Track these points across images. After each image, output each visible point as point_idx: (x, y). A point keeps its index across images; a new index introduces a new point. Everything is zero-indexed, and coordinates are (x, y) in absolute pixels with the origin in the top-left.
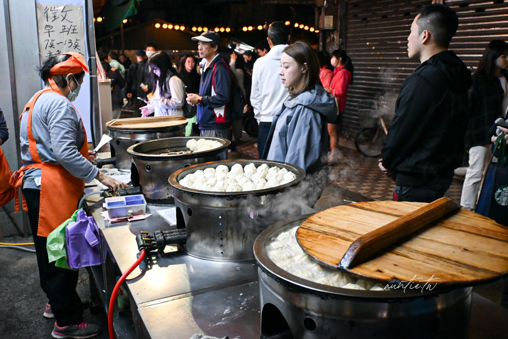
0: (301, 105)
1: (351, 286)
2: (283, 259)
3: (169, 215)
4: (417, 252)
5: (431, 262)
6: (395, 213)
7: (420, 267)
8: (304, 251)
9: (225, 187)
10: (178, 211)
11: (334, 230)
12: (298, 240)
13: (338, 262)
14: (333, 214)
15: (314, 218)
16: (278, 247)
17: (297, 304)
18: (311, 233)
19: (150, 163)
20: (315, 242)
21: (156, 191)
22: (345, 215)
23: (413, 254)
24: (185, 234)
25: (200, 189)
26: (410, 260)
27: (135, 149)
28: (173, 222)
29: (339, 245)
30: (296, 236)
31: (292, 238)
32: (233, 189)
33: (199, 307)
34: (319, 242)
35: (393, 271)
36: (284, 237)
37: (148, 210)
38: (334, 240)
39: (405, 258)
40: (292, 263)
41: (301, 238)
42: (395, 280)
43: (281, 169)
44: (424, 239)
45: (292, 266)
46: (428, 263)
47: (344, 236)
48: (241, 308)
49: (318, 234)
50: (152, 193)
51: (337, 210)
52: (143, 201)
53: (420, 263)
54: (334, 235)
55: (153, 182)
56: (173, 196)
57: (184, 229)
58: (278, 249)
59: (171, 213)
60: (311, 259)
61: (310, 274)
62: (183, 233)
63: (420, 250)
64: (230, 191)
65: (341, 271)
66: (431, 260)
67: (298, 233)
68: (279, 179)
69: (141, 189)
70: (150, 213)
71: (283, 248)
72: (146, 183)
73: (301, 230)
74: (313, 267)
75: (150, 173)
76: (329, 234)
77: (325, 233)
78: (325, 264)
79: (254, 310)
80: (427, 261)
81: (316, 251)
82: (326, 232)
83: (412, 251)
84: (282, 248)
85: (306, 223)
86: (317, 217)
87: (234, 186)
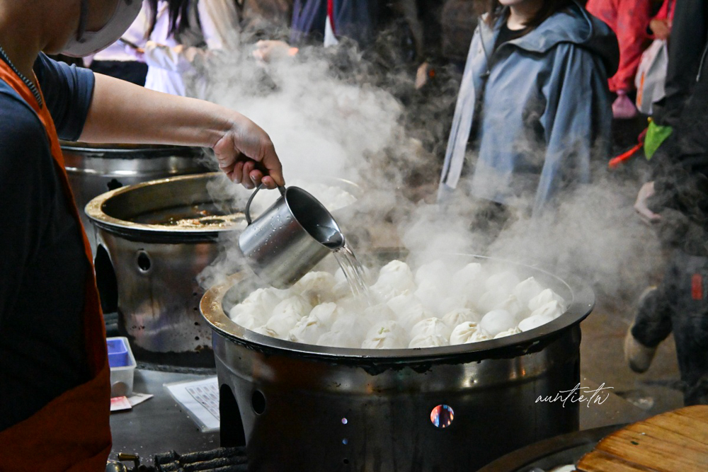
0: (564, 43)
3: (198, 399)
10: (226, 392)
14: (675, 432)
15: (617, 444)
19: (148, 249)
21: (165, 328)
24: (244, 462)
27: (108, 208)
28: (211, 420)
32: (382, 340)
37: (139, 383)
50: (153, 333)
51: (685, 419)
52: (126, 355)
55: (156, 303)
56: (210, 345)
57: (241, 448)
59: (204, 392)
62: (238, 458)
69: (122, 321)
70: (146, 392)
72: (136, 304)
75: (150, 277)
85: (595, 460)
86: (625, 439)
87: (388, 331)
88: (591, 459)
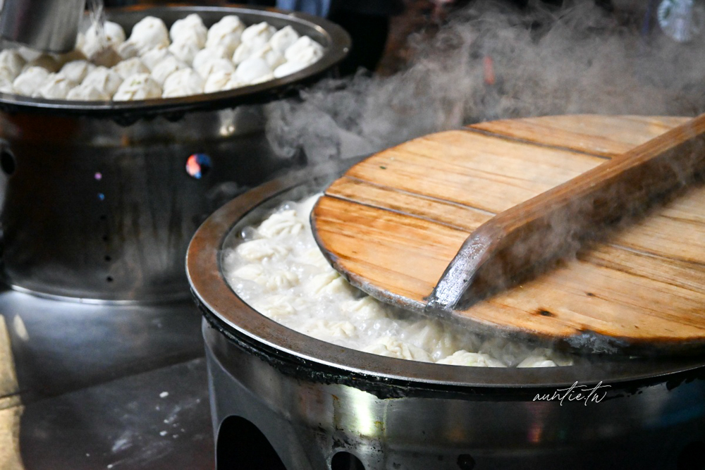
1: (462, 359)
2: (274, 290)
4: (653, 255)
5: (690, 283)
6: (598, 149)
7: (659, 296)
8: (333, 264)
9: (111, 86)
11: (422, 203)
12: (315, 231)
13: (427, 293)
14: (423, 156)
15: (366, 170)
16: (259, 255)
17: (311, 415)
18: (354, 211)
20: (366, 237)
22: (455, 158)
23: (640, 260)
25: (34, 95)
26: (633, 279)
29: (434, 243)
30: (311, 221)
31: (303, 227)
32: (134, 93)
33: (41, 434)
34: (376, 238)
35: (585, 313)
36: (279, 226)
38: (422, 231)
39: (619, 273)
40: (298, 300)
41: (327, 228)
42: (585, 336)
43: (279, 28)
44: (675, 219)
45: (300, 308)
46: (682, 286)
47: (450, 217)
48: (163, 433)
49: (374, 213)
53: (663, 285)
54: (420, 215)
58: (260, 259)
60: (353, 287)
61: (348, 327)
63: (663, 251)
64: (126, 98)
65: (436, 316)
66: (692, 277)
67: (317, 212)
68: (272, 58)
71: (274, 259)
73: (328, 205)
74: (358, 310)
76: (408, 213)
77: (396, 211)
78: (390, 298)
79: (199, 437)
80: (680, 280)
81: (365, 263)
82: (398, 208)
83: (639, 252)
84: (270, 257)
85: (343, 185)
86: (374, 164)
87: (139, 83)
88: (340, 184)
